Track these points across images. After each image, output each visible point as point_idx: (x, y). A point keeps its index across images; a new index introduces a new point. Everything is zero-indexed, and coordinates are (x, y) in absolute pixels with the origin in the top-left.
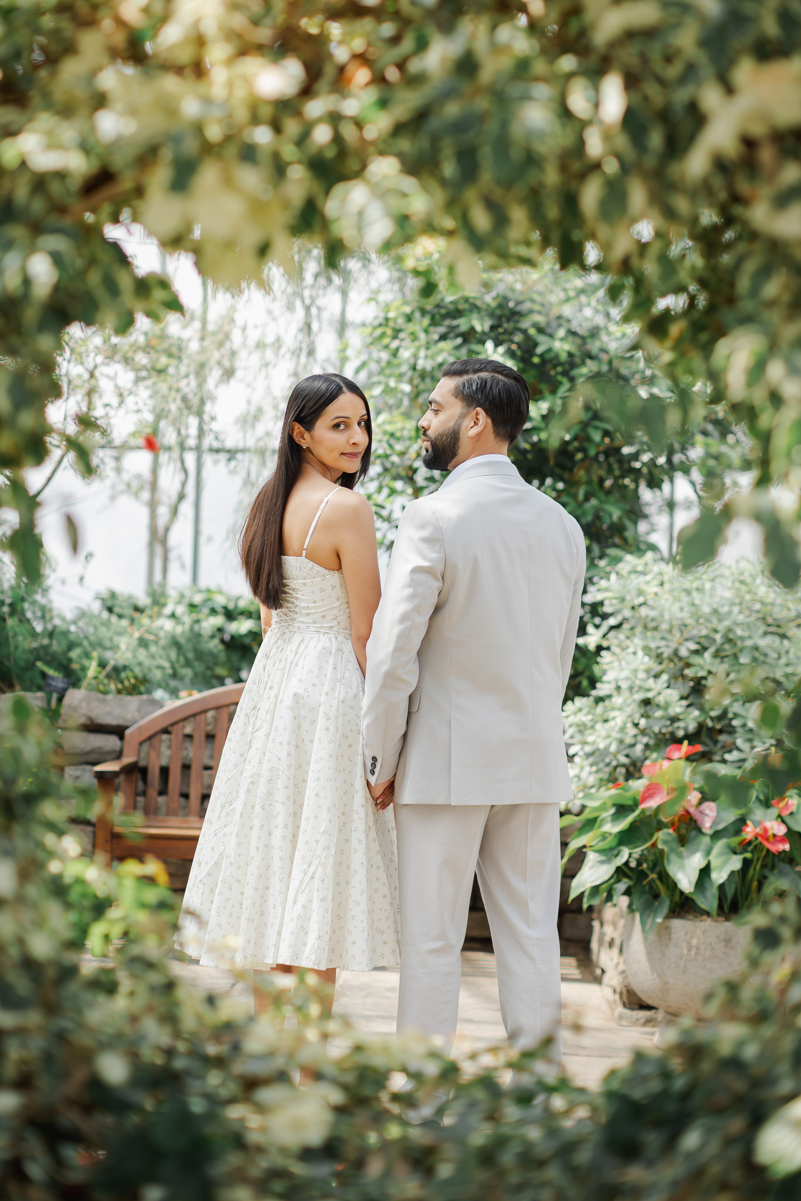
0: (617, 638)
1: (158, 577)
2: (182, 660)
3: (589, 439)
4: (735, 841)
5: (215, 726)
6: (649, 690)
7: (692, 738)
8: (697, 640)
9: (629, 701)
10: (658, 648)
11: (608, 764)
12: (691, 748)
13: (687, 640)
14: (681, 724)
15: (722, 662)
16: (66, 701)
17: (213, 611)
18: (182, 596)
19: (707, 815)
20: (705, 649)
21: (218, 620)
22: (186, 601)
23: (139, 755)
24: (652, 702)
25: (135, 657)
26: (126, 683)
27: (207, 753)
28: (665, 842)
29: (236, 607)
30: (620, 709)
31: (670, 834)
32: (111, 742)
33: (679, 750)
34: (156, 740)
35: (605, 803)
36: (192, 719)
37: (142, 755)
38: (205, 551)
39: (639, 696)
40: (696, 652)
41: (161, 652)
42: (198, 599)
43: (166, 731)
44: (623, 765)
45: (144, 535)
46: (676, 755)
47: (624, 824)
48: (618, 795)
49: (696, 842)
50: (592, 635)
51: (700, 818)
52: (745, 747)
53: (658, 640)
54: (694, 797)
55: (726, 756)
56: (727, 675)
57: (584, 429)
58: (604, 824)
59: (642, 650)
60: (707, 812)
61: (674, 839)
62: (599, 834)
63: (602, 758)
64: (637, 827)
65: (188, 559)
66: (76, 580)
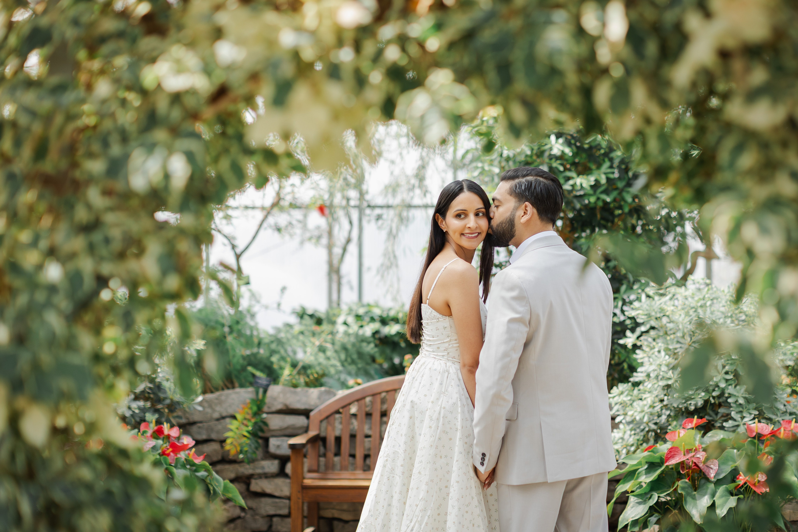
0: (647, 340)
1: (335, 296)
2: (349, 360)
3: (623, 199)
4: (732, 486)
5: (372, 408)
6: (670, 379)
7: (699, 412)
9: (656, 386)
10: (676, 349)
11: (643, 430)
12: (700, 420)
13: (695, 343)
14: (693, 402)
16: (270, 393)
17: (372, 319)
18: (351, 310)
19: (711, 468)
21: (376, 326)
22: (354, 313)
23: (320, 429)
24: (672, 386)
25: (316, 359)
26: (311, 377)
27: (367, 427)
28: (683, 489)
29: (388, 316)
30: (649, 392)
31: (686, 482)
32: (301, 421)
33: (692, 422)
34: (331, 418)
35: (641, 462)
36: (355, 403)
37: (323, 429)
38: (367, 277)
39: (663, 383)
41: (334, 355)
42: (361, 311)
43: (338, 412)
44: (654, 430)
46: (690, 426)
47: (654, 476)
48: (650, 456)
49: (705, 487)
50: (630, 337)
51: (707, 471)
52: (737, 417)
53: (675, 343)
54: (702, 455)
55: (724, 424)
56: (724, 367)
57: (620, 194)
58: (640, 476)
59: (664, 350)
60: (712, 466)
61: (689, 486)
62: (637, 484)
63: (638, 426)
64: (663, 477)
65: (355, 283)
66: (275, 306)
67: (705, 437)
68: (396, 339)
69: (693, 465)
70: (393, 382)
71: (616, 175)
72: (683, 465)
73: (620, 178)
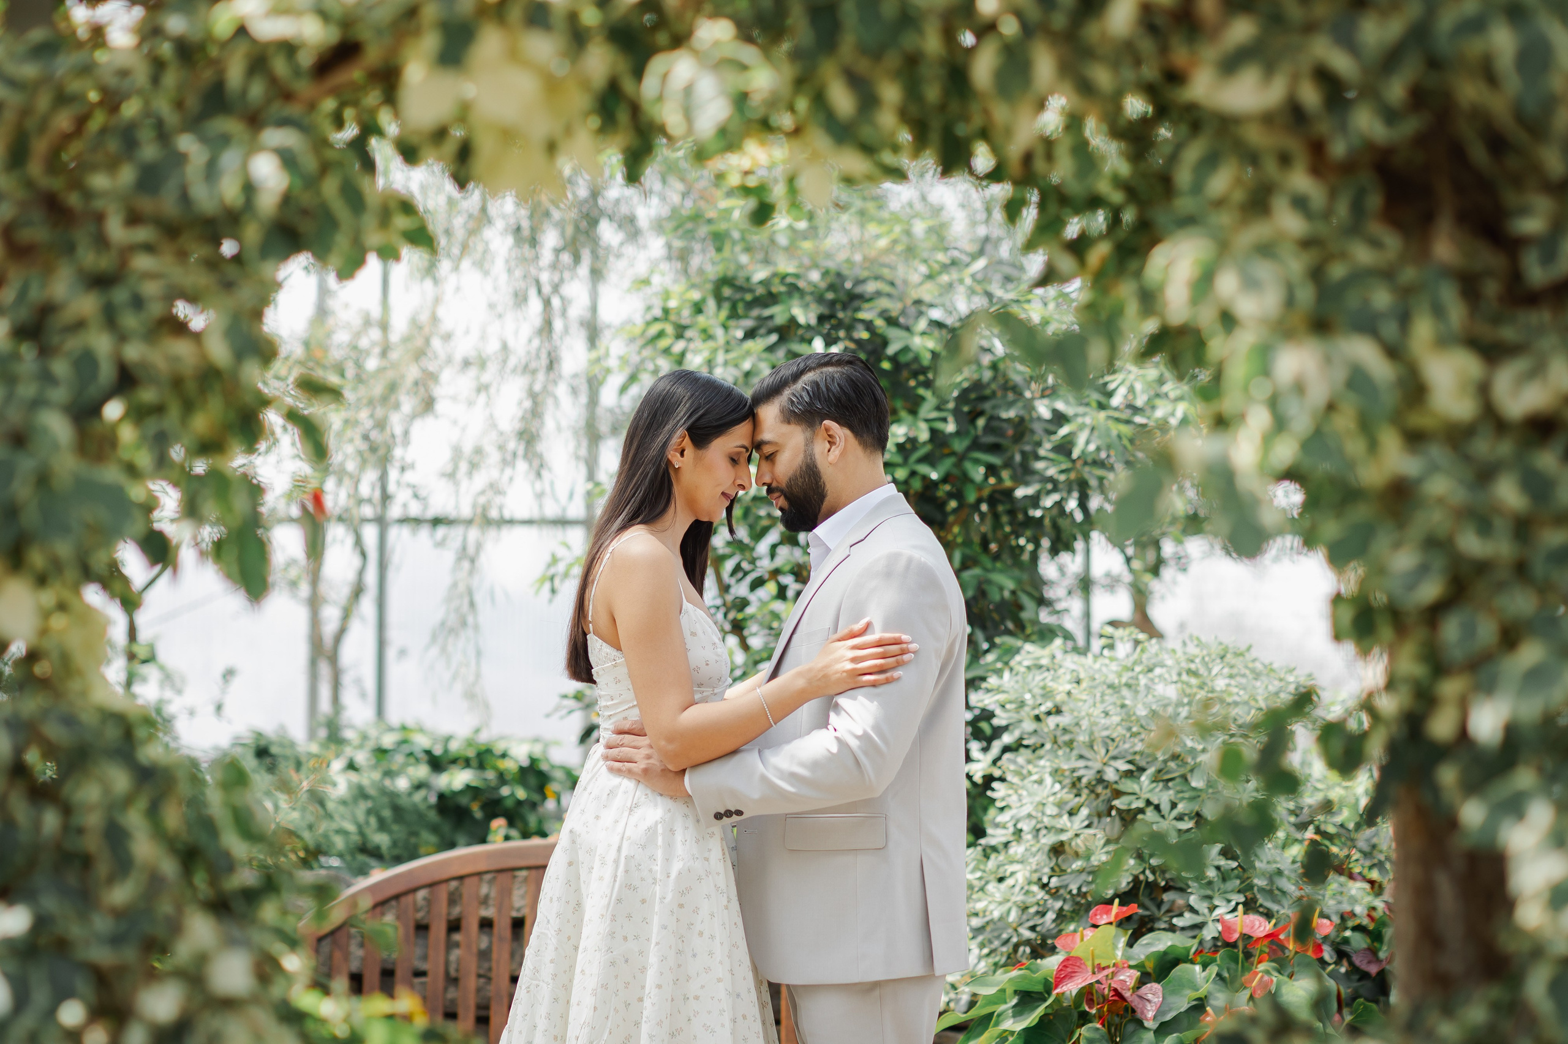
0: (1014, 762)
2: (374, 820)
3: (966, 478)
4: (1188, 1036)
5: (429, 912)
6: (1062, 831)
7: (1125, 898)
8: (1130, 758)
9: (1034, 849)
10: (1073, 771)
12: (1125, 909)
13: (1115, 758)
14: (1108, 879)
15: (1167, 788)
17: (412, 758)
18: (364, 737)
19: (1149, 1001)
20: (1142, 770)
21: (420, 771)
22: (371, 744)
23: (316, 957)
24: (1067, 847)
25: (303, 817)
27: (418, 951)
28: (1090, 1042)
29: (446, 751)
30: (1021, 862)
31: (1097, 1029)
33: (1108, 912)
34: (339, 936)
35: (1003, 991)
36: (394, 903)
37: (323, 957)
38: (395, 671)
39: (1048, 840)
40: (1129, 774)
41: (344, 809)
42: (388, 741)
44: (1028, 942)
45: (301, 651)
46: (1103, 920)
47: (1031, 1019)
48: (1023, 977)
49: (1135, 1039)
50: (978, 761)
51: (1140, 1006)
52: (1202, 907)
53: (1073, 758)
54: (1129, 976)
55: (1175, 921)
56: (1174, 805)
57: (959, 464)
58: (1003, 1021)
59: (1051, 774)
60: (1150, 996)
61: (1103, 1036)
62: (996, 1035)
63: (996, 934)
64: (1050, 1021)
65: (370, 684)
66: (211, 708)
67: (1135, 946)
68: (464, 801)
69: (1112, 993)
70: (475, 856)
71: (951, 427)
72: (1090, 997)
73: (958, 434)
